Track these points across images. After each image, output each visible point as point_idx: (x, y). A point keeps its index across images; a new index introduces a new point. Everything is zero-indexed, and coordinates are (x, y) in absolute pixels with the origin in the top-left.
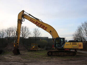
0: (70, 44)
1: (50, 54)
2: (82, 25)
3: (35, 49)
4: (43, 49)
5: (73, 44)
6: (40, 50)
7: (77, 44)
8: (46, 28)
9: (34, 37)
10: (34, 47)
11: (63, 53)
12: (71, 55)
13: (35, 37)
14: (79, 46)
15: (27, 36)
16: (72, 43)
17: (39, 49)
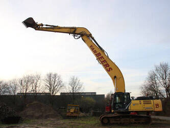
0: (140, 104)
1: (106, 121)
2: (157, 70)
3: (75, 115)
4: (88, 114)
5: (144, 103)
6: (84, 117)
7: (151, 103)
8: (110, 68)
9: (71, 93)
10: (72, 111)
11: (128, 119)
12: (143, 123)
13: (73, 93)
14: (155, 106)
15: (58, 90)
16: (142, 101)
17: (82, 114)
